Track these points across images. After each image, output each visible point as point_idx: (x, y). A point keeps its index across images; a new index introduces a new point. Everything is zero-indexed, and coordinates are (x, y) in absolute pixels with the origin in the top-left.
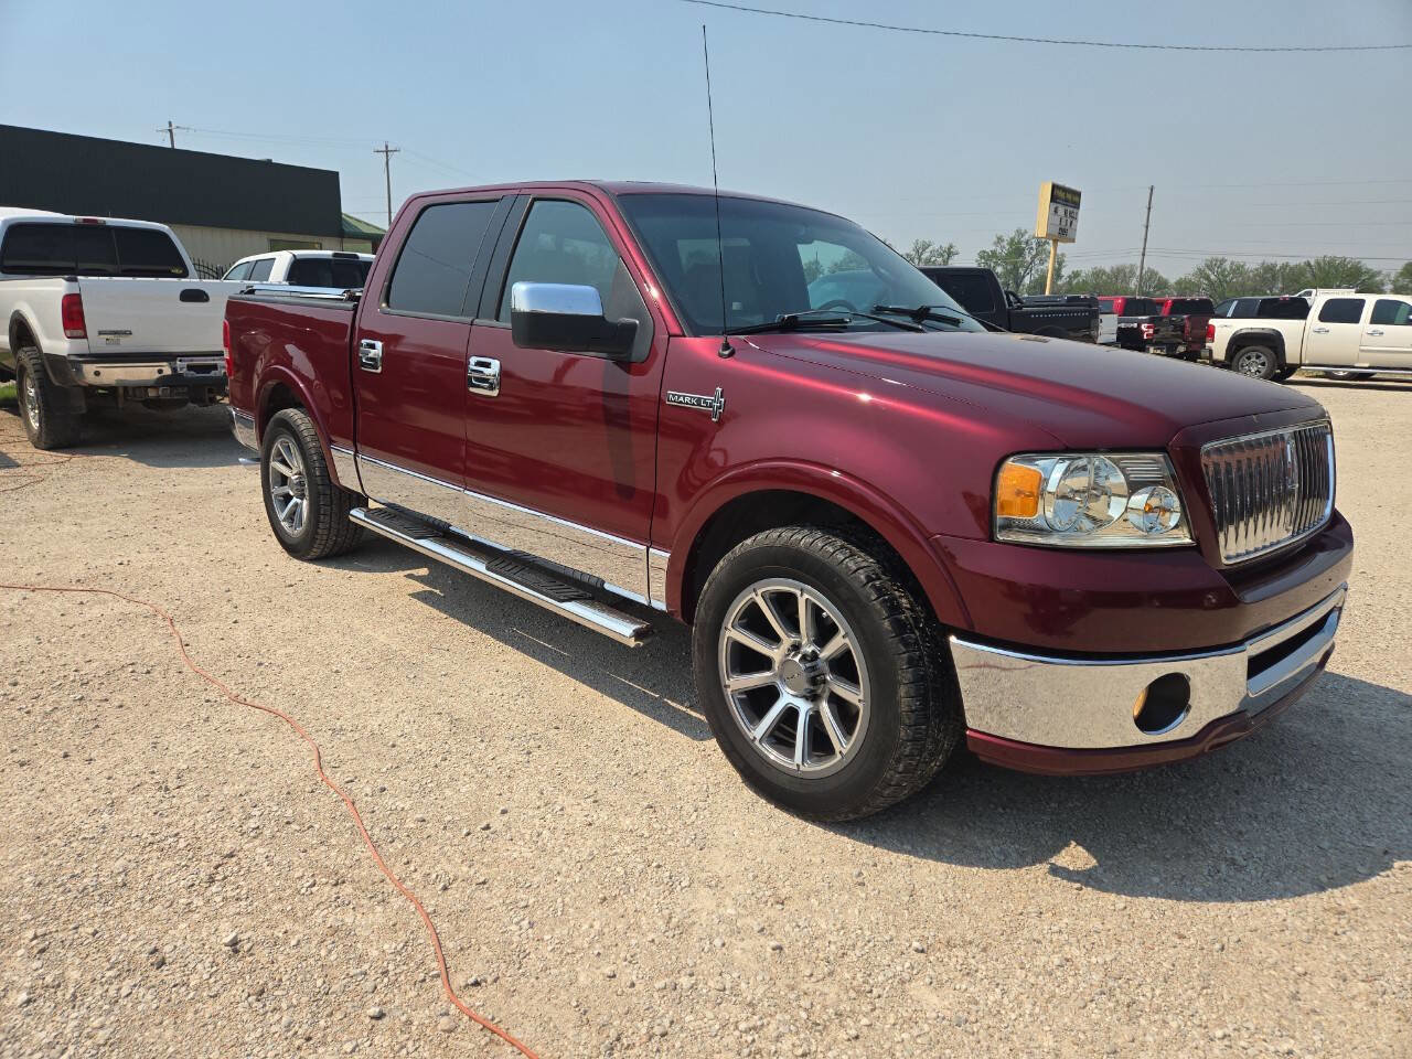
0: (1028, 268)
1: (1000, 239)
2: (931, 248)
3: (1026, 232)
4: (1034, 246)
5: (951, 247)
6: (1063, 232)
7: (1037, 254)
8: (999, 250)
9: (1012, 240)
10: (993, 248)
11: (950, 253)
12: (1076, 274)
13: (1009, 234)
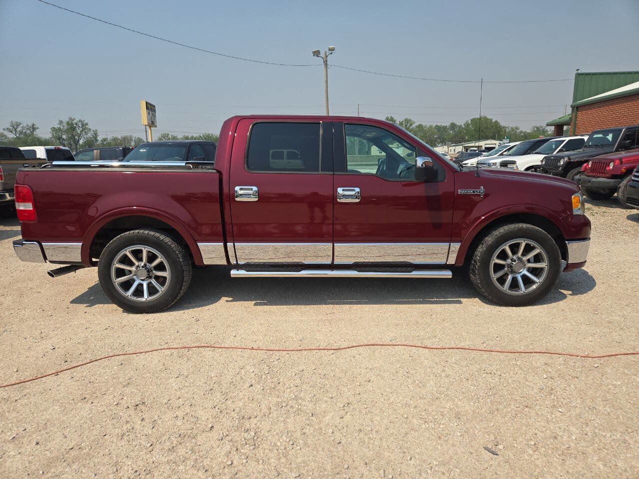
0: (79, 136)
1: (61, 122)
2: (21, 125)
3: (74, 119)
4: (80, 126)
5: (33, 125)
6: (153, 123)
7: (83, 130)
8: (62, 127)
9: (68, 122)
10: (59, 126)
11: (34, 128)
12: (105, 140)
13: (66, 120)
